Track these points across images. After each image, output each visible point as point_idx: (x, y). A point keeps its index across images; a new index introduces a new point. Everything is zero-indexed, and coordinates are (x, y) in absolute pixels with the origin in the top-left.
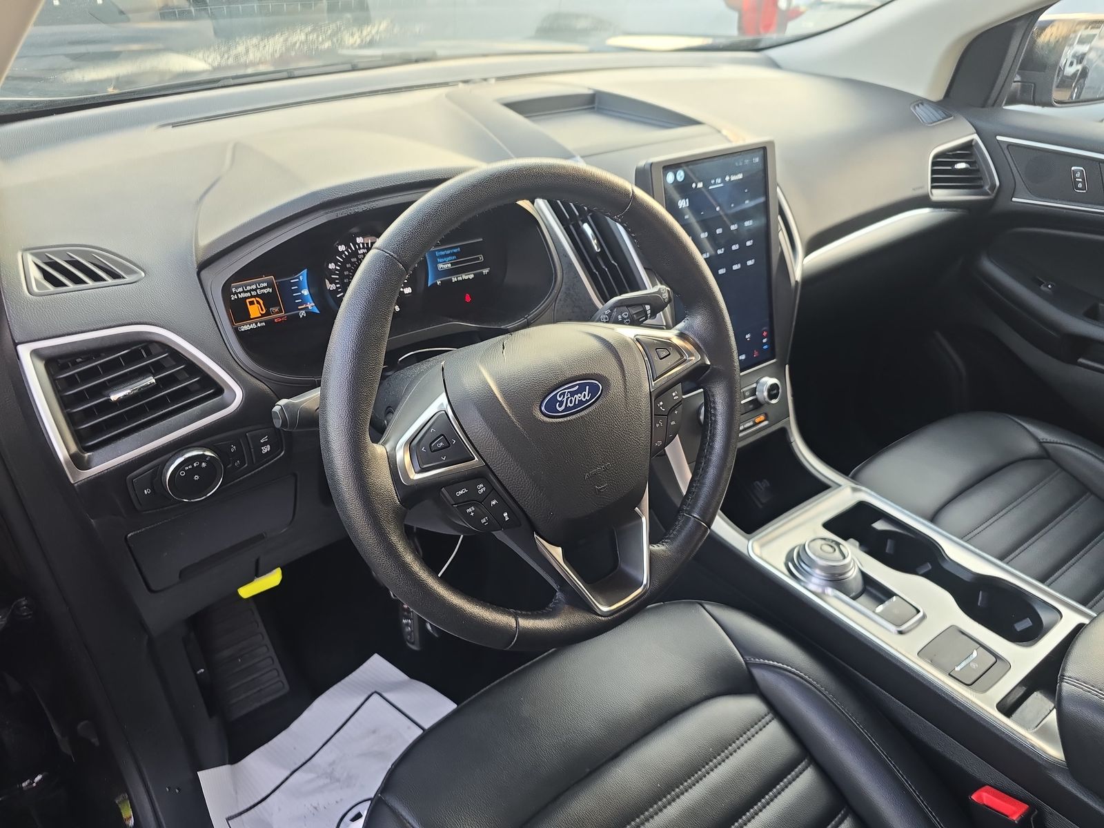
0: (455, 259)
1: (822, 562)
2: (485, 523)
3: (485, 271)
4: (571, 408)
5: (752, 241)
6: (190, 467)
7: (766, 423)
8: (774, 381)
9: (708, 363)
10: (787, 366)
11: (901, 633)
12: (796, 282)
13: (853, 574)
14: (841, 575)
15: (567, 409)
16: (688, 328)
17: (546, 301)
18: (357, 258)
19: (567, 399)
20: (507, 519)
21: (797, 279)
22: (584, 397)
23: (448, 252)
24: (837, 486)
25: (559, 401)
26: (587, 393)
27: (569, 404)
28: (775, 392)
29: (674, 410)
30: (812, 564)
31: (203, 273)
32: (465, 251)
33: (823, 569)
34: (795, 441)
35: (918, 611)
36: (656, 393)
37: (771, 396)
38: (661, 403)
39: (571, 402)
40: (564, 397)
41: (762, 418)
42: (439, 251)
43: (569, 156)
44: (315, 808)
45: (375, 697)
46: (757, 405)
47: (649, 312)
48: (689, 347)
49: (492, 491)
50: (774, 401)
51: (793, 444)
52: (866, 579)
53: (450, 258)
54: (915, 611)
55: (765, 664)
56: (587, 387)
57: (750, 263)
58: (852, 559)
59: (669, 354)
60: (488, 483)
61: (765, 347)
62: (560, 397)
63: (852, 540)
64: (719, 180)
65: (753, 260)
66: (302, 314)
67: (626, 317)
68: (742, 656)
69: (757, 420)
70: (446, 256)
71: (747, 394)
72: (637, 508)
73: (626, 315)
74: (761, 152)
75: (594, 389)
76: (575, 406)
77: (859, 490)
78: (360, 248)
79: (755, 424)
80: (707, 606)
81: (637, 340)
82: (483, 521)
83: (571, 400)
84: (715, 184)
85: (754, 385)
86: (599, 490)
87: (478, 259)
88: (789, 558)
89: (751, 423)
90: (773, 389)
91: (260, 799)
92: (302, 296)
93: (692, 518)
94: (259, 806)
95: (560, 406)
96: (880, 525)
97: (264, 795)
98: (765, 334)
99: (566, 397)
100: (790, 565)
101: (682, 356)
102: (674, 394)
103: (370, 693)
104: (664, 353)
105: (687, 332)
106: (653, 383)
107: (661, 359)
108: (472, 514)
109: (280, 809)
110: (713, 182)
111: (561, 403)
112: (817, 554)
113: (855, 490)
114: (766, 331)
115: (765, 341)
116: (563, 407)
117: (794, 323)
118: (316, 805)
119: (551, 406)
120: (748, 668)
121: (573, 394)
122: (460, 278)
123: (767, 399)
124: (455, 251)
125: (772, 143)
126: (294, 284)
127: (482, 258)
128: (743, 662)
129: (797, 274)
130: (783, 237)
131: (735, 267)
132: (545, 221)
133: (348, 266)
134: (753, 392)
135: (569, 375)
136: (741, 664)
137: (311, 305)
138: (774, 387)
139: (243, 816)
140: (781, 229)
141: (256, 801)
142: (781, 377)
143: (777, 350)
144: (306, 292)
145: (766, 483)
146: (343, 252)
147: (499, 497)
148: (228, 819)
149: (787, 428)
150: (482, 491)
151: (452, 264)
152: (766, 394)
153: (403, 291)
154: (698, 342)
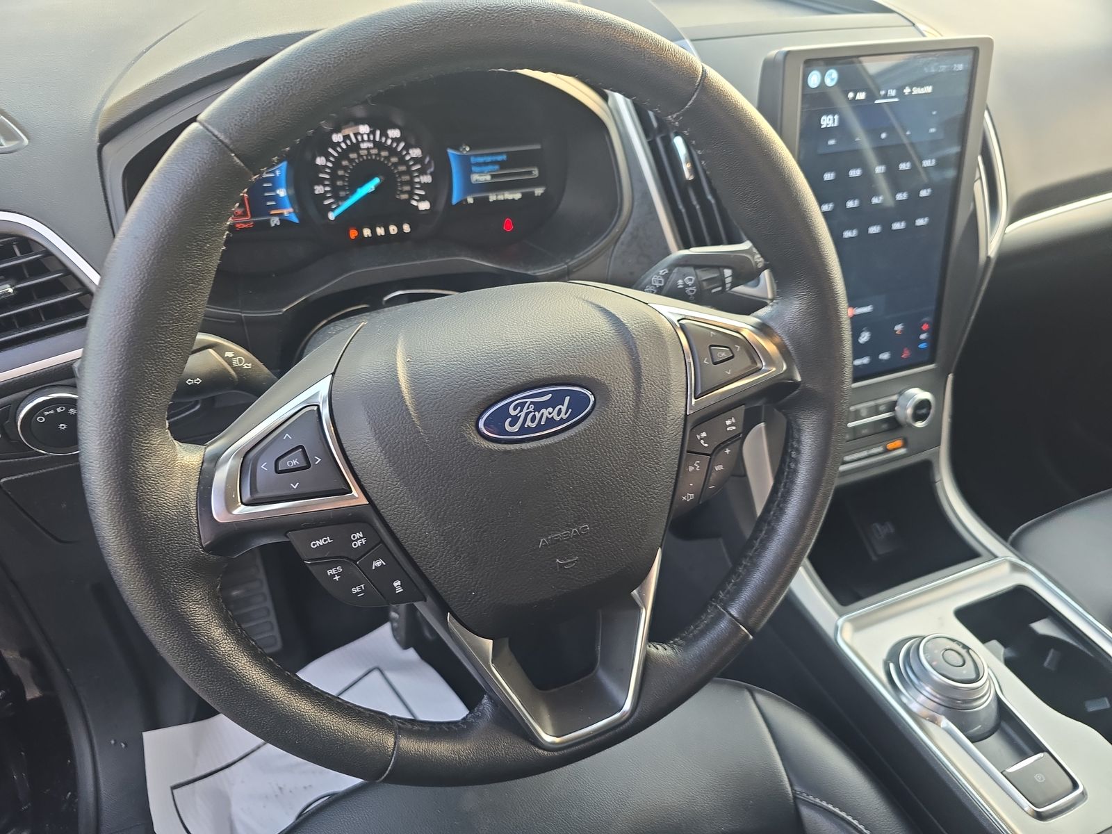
0: (497, 171)
1: (937, 677)
2: (358, 593)
3: (539, 191)
4: (530, 430)
5: (929, 190)
6: (51, 412)
7: (902, 451)
8: (927, 395)
9: (799, 379)
10: (950, 377)
11: (1040, 816)
12: (988, 258)
13: (984, 704)
14: (965, 701)
15: (523, 430)
16: (777, 316)
17: (599, 243)
18: (358, 154)
19: (527, 414)
20: (399, 590)
21: (989, 254)
22: (558, 415)
23: (489, 159)
24: (992, 557)
25: (511, 416)
26: (564, 408)
27: (528, 423)
28: (924, 411)
29: (724, 448)
30: (924, 676)
31: (107, 149)
32: (514, 160)
33: (939, 687)
34: (941, 480)
35: (1075, 785)
36: (697, 416)
37: (917, 417)
38: (704, 434)
39: (533, 421)
40: (521, 411)
41: (899, 443)
42: (476, 156)
43: (676, 37)
44: (280, 789)
45: (376, 674)
46: (894, 425)
47: (728, 280)
48: (770, 347)
49: (375, 546)
50: (919, 424)
51: (938, 484)
52: (1004, 712)
53: (490, 167)
54: (1069, 783)
55: (821, 807)
56: (567, 399)
57: (921, 222)
58: (989, 678)
59: (732, 357)
60: (370, 532)
61: (922, 346)
62: (515, 409)
63: (994, 643)
64: (892, 92)
65: (926, 219)
66: (275, 221)
67: (689, 283)
68: (791, 785)
69: (890, 446)
70: (486, 164)
71: (882, 408)
72: (635, 592)
73: (691, 280)
74: (969, 57)
75: (578, 403)
76: (539, 428)
77: (1023, 569)
78: (363, 141)
79: (887, 451)
80: (760, 697)
81: (683, 328)
82: (356, 590)
83: (534, 417)
84: (885, 97)
85: (894, 398)
86: (561, 566)
87: (530, 173)
88: (893, 655)
89: (880, 449)
90: (922, 409)
91: (224, 764)
92: (276, 198)
93: (728, 616)
94: (221, 773)
95: (512, 424)
96: (1042, 627)
97: (230, 761)
98: (925, 327)
99: (525, 411)
100: (892, 666)
101: (755, 362)
102: (728, 422)
103: (371, 667)
104: (723, 354)
105: (771, 324)
106: (694, 400)
107: (716, 363)
108: (337, 578)
109: (243, 782)
110: (883, 93)
111: (515, 420)
112: (934, 663)
113: (1015, 567)
114: (928, 323)
115: (923, 336)
116: (516, 428)
117: (973, 317)
118: (281, 786)
119: (496, 422)
120: (795, 802)
121: (539, 407)
122: (501, 197)
123: (910, 420)
124: (500, 158)
125: (989, 42)
126: (268, 180)
127: (536, 172)
128: (791, 795)
129: (991, 246)
130: (980, 190)
131: (897, 226)
132: (621, 128)
133: (345, 163)
134: (892, 406)
135: (539, 374)
136: (785, 795)
137: (288, 212)
138: (924, 404)
139: (197, 784)
140: (981, 178)
141: (219, 766)
142: (938, 392)
143: (941, 351)
144: (282, 192)
145: (889, 528)
146: (338, 144)
147: (387, 554)
148: (174, 788)
149: (934, 461)
150: (359, 543)
151: (493, 176)
152: (909, 411)
153: (417, 207)
154: (788, 343)
